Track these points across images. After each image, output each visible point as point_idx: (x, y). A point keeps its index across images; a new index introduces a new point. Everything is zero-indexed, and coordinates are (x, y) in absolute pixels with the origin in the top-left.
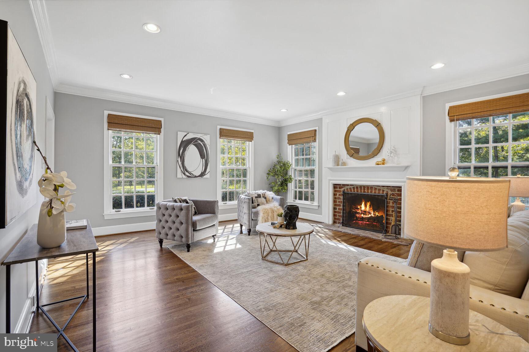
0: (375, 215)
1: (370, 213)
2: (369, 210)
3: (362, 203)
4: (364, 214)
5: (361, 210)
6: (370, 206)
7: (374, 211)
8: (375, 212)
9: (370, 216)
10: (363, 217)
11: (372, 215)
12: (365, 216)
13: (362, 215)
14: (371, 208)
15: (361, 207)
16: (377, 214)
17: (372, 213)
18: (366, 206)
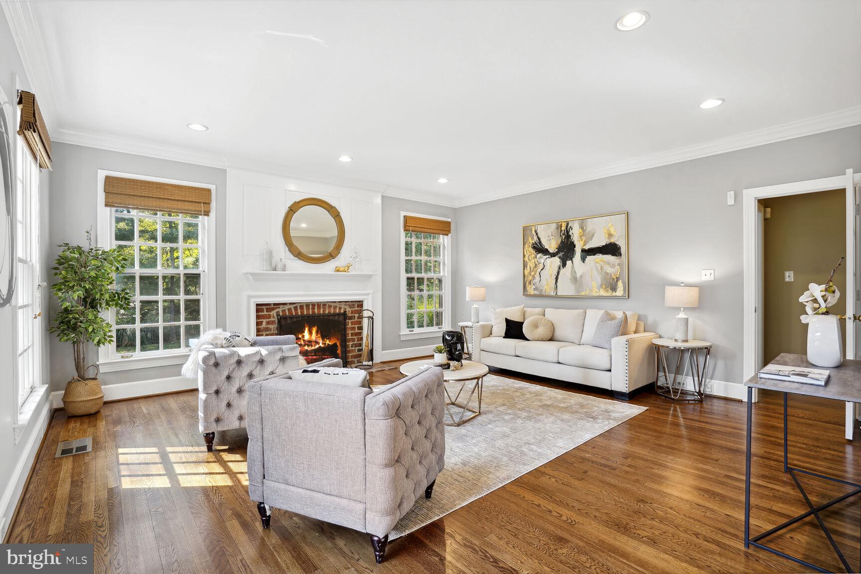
0: (325, 344)
1: (317, 343)
2: (316, 338)
3: (305, 330)
4: (308, 346)
5: (304, 340)
6: (317, 332)
7: (323, 339)
8: (325, 339)
9: (317, 346)
10: (307, 350)
11: (321, 345)
12: (310, 348)
13: (306, 348)
14: (319, 335)
15: (303, 336)
16: (328, 342)
17: (321, 341)
18: (311, 333)
